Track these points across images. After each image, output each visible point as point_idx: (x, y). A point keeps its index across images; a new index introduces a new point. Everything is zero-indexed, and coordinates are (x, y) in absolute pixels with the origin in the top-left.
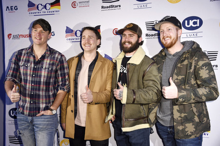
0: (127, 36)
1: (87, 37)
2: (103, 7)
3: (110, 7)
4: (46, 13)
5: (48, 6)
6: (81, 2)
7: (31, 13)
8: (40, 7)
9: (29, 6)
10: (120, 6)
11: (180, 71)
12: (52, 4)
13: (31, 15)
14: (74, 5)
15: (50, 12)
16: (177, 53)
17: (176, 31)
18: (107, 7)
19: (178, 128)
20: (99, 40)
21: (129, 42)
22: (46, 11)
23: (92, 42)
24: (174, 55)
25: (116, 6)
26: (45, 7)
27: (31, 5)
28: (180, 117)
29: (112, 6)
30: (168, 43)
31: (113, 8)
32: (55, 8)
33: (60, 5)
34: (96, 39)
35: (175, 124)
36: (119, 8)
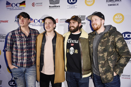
0: (72, 23)
1: (48, 23)
2: (50, 7)
3: (54, 7)
4: (17, 9)
5: (18, 5)
6: (37, 3)
7: (8, 8)
8: (14, 5)
9: (7, 4)
10: (59, 6)
11: (103, 44)
12: (21, 4)
13: (8, 9)
14: (33, 5)
15: (19, 8)
16: (101, 33)
17: (100, 20)
18: (52, 7)
19: (103, 77)
20: (55, 25)
21: (73, 27)
22: (17, 7)
23: (51, 26)
24: (99, 35)
25: (57, 7)
26: (16, 5)
27: (8, 3)
28: (103, 70)
29: (55, 6)
30: (95, 28)
31: (56, 7)
32: (22, 6)
33: (25, 5)
34: (53, 24)
35: (101, 75)
36: (59, 7)
